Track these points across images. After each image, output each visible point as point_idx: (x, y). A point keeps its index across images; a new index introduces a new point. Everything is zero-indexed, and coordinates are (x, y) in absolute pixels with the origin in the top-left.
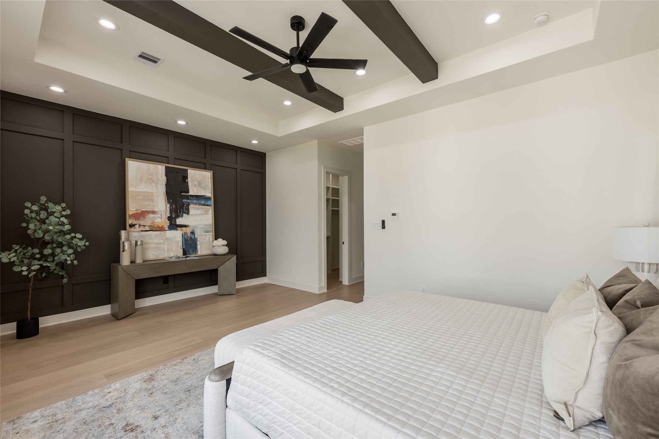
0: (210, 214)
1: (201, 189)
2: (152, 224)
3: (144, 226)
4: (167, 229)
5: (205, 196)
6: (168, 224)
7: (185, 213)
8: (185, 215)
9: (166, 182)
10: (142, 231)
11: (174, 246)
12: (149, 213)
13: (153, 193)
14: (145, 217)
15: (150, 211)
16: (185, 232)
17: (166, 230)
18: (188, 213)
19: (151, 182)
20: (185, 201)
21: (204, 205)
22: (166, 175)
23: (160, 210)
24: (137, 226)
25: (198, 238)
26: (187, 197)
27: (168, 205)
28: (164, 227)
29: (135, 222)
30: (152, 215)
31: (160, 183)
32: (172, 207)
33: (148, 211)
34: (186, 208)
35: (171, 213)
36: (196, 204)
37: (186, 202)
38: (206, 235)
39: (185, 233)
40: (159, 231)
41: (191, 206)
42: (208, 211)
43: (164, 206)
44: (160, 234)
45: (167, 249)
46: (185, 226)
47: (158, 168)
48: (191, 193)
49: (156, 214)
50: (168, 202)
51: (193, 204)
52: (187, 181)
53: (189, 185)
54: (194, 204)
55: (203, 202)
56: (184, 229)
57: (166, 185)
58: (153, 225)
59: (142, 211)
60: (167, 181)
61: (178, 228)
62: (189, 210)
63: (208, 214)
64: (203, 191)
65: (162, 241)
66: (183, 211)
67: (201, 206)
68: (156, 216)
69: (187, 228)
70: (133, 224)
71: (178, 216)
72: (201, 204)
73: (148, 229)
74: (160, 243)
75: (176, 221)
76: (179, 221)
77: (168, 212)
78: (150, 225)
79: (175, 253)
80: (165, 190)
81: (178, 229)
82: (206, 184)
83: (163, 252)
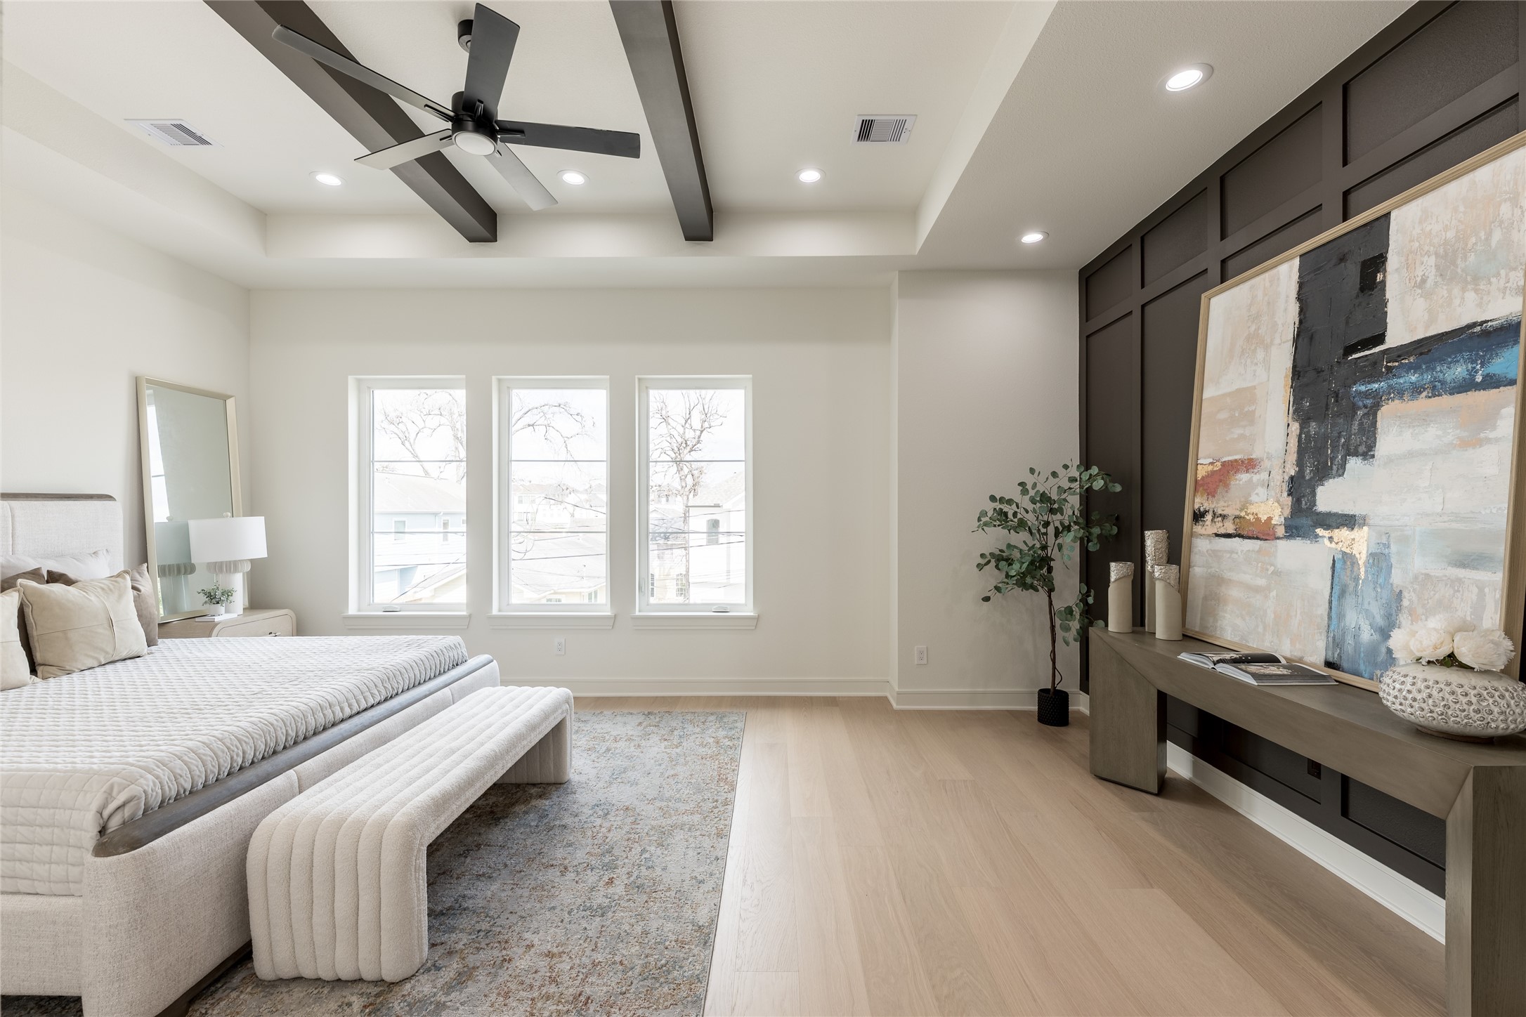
0: (1497, 440)
1: (1456, 291)
2: (1241, 510)
3: (1224, 517)
4: (1281, 531)
5: (1474, 325)
6: (1287, 512)
7: (1356, 454)
8: (1354, 463)
9: (1297, 323)
10: (1217, 535)
11: (1299, 612)
12: (1237, 471)
13: (1254, 388)
14: (1227, 486)
15: (1242, 462)
16: (1348, 551)
17: (1278, 538)
18: (1367, 452)
19: (1253, 347)
20: (1363, 388)
21: (1467, 386)
22: (1299, 299)
23: (1268, 453)
24: (1209, 517)
25: (1405, 594)
26: (1373, 370)
27: (1295, 427)
28: (1273, 522)
29: (1206, 506)
30: (1243, 477)
31: (1277, 341)
32: (1308, 435)
33: (1236, 461)
34: (1361, 424)
35: (1300, 463)
36: (1417, 390)
37: (1366, 395)
38: (1460, 581)
39: (1344, 554)
40: (1257, 538)
41: (1389, 414)
42: (1489, 420)
43: (1282, 430)
44: (1259, 551)
45: (1273, 616)
46: (1349, 521)
47: (1279, 279)
48: (1396, 336)
49: (1256, 471)
50: (1294, 413)
51: (1400, 394)
52: (1379, 277)
53: (1388, 295)
54: (1401, 398)
55: (1459, 371)
56: (1343, 534)
57: (1296, 340)
58: (1243, 514)
59: (1224, 464)
60: (1301, 322)
61: (1320, 531)
62: (1374, 434)
63: (1488, 440)
64: (1471, 296)
65: (1261, 582)
66: (1346, 445)
67: (1446, 401)
68: (1256, 478)
69: (1356, 529)
70: (1202, 509)
71: (1324, 472)
72: (1443, 383)
73: (1231, 531)
74: (1257, 590)
75: (1314, 494)
76: (1329, 497)
77: (1293, 457)
78: (1237, 513)
79: (1297, 646)
80: (1290, 364)
81: (1317, 536)
82: (1497, 236)
83: (1260, 629)
